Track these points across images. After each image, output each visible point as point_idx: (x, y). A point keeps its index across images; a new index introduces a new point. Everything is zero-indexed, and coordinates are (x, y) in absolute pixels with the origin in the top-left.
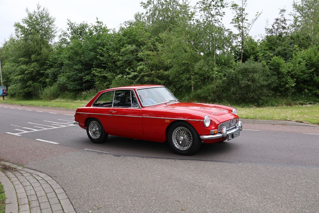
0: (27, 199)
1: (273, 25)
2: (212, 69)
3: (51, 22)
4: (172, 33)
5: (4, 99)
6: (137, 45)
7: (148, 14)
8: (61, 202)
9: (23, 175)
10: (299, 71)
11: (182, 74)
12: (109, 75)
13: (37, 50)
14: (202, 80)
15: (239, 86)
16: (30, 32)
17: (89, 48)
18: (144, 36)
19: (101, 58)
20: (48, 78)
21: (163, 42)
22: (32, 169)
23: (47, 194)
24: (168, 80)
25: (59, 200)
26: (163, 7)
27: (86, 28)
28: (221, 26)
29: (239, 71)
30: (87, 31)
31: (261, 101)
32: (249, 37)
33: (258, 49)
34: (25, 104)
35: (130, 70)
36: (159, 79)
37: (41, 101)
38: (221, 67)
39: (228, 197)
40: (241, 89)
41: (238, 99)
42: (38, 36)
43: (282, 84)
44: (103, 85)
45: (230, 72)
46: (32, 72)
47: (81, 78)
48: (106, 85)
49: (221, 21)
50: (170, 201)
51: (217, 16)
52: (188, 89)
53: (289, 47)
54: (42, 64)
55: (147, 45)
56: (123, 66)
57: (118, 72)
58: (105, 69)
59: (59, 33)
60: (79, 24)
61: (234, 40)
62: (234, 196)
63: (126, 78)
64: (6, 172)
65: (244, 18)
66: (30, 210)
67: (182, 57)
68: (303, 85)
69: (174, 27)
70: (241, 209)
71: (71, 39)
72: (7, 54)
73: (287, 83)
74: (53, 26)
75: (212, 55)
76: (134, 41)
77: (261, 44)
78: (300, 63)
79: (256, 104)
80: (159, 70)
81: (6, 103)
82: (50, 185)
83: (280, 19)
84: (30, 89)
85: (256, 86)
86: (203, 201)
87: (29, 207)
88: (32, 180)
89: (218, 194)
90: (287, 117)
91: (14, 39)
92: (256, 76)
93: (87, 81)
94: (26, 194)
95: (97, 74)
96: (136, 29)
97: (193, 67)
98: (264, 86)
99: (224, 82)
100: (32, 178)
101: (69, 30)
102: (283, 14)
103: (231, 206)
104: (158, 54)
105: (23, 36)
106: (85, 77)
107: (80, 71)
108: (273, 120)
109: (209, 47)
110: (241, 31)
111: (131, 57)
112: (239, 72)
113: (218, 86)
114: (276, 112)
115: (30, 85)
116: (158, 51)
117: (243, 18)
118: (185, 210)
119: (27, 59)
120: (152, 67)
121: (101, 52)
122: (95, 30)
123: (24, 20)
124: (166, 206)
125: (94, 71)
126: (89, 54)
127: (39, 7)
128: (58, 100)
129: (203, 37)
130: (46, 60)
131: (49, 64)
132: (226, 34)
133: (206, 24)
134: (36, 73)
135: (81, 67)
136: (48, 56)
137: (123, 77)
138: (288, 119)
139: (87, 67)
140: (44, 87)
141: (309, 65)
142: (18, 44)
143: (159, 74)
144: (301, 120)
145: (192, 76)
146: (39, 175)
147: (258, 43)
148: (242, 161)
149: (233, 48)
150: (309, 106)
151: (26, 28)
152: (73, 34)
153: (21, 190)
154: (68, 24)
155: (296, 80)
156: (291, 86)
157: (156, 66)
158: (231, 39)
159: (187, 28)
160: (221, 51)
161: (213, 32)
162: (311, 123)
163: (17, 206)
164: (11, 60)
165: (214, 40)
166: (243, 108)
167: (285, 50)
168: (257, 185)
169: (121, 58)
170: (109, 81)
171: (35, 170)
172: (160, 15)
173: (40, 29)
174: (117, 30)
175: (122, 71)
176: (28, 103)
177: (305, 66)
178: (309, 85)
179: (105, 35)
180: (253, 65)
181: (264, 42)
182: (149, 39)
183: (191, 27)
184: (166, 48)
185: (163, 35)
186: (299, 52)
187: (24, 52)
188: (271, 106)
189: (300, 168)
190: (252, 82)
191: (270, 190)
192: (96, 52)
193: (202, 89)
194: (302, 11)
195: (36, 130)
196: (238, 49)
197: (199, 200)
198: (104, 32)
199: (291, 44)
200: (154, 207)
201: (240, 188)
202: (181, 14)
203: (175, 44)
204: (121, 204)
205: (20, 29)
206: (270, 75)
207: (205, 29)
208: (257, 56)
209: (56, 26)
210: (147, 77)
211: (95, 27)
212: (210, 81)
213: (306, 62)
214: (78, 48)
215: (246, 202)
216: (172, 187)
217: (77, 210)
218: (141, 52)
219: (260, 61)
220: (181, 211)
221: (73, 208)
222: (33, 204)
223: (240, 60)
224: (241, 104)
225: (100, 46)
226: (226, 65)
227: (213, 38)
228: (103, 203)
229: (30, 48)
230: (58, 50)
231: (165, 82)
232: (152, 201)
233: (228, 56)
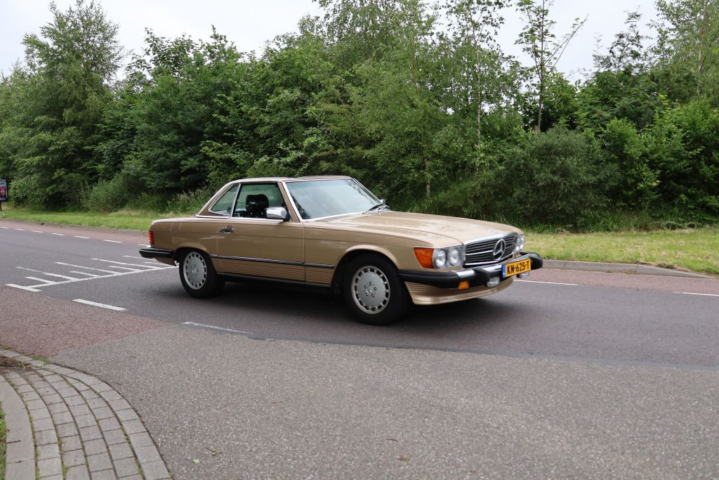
0: (55, 433)
1: (612, 48)
2: (472, 146)
3: (108, 35)
4: (383, 63)
6: (303, 90)
7: (331, 20)
8: (132, 440)
9: (45, 380)
10: (667, 154)
11: (403, 156)
12: (239, 156)
13: (75, 98)
14: (450, 171)
15: (531, 185)
16: (60, 57)
17: (196, 94)
18: (320, 70)
19: (223, 119)
20: (101, 163)
21: (361, 84)
22: (65, 367)
23: (99, 421)
24: (374, 169)
25: (126, 435)
26: (363, 5)
27: (188, 50)
28: (494, 49)
29: (534, 152)
30: (191, 55)
31: (581, 220)
32: (557, 74)
33: (576, 101)
34: (50, 220)
35: (287, 146)
36: (353, 168)
37: (86, 214)
38: (492, 141)
39: (504, 431)
40: (538, 191)
41: (530, 214)
42: (79, 67)
43: (630, 181)
45: (513, 153)
46: (64, 149)
47: (177, 164)
49: (494, 37)
50: (375, 438)
51: (486, 25)
52: (418, 190)
53: (647, 98)
54: (87, 130)
55: (326, 90)
56: (271, 137)
57: (261, 150)
58: (230, 144)
59: (127, 61)
60: (173, 40)
61: (522, 81)
62: (518, 429)
63: (279, 163)
64: (7, 372)
65: (547, 30)
66: (62, 458)
67: (403, 119)
68: (675, 184)
69: (387, 50)
70: (532, 457)
71: (155, 74)
72: (8, 107)
73: (641, 181)
74: (112, 45)
75: (472, 114)
76: (297, 81)
77: (583, 91)
78: (669, 135)
79: (571, 225)
80: (353, 146)
81: (5, 217)
82: (106, 402)
83: (628, 35)
84: (62, 187)
85: (571, 186)
86: (449, 440)
87: (60, 450)
88: (67, 392)
89: (481, 425)
90: (640, 257)
91: (23, 73)
92: (571, 162)
93: (191, 171)
94: (53, 421)
95: (212, 154)
96: (301, 53)
97: (429, 142)
98: (588, 185)
99: (498, 175)
100: (66, 385)
101: (149, 54)
102: (634, 24)
103: (510, 450)
104: (350, 110)
105: (44, 65)
106: (186, 162)
107: (175, 146)
108: (607, 262)
109: (467, 97)
110: (539, 60)
111: (291, 116)
112: (532, 153)
113: (486, 183)
114: (614, 244)
115: (60, 177)
116: (351, 103)
117: (544, 31)
118: (409, 460)
119: (54, 119)
120: (338, 140)
121: (223, 105)
122: (209, 53)
123: (46, 30)
124: (366, 450)
125: (206, 148)
126: (194, 109)
128: (123, 212)
129: (453, 74)
130: (96, 121)
131: (104, 130)
132: (506, 67)
133: (461, 43)
134: (74, 151)
135: (176, 137)
136: (101, 112)
137: (270, 161)
138: (642, 261)
139: (189, 139)
140: (93, 181)
141: (691, 140)
142: (34, 83)
143: (353, 157)
144: (670, 263)
145: (428, 160)
146: (82, 380)
147: (578, 88)
148: (538, 353)
149: (520, 100)
150: (688, 231)
151: (52, 49)
152: (158, 64)
153: (40, 413)
154: (147, 39)
155: (661, 173)
156: (648, 186)
157: (347, 136)
158: (516, 77)
159: (417, 54)
160: (493, 105)
161: (475, 62)
162: (693, 270)
163: (33, 447)
164: (17, 121)
165: (478, 79)
166: (540, 235)
167: (637, 104)
168: (569, 405)
169: (267, 119)
170: (239, 170)
171: (71, 368)
172: (356, 23)
173: (84, 51)
174: (259, 56)
175: (270, 147)
176: (55, 219)
177: (682, 142)
178: (689, 186)
179: (230, 65)
180: (564, 138)
181: (591, 85)
182: (331, 77)
183: (426, 50)
184: (369, 96)
185: (363, 68)
186: (669, 110)
187: (48, 103)
188: (604, 231)
189: (666, 368)
190: (562, 176)
191: (597, 418)
192: (211, 104)
193: (449, 191)
194: (677, 16)
195: (74, 280)
196: (531, 101)
197: (440, 437)
198: (228, 58)
199: (651, 91)
201: (532, 411)
202: (404, 20)
203: (390, 88)
204: (265, 444)
205: (36, 51)
206: (602, 161)
207: (459, 54)
208: (575, 118)
209: (120, 44)
210: (327, 162)
211: (209, 48)
212: (467, 173)
213: (683, 132)
214: (169, 95)
215: (544, 443)
216: (381, 408)
217: (166, 457)
218: (313, 105)
219: (581, 129)
220: (399, 462)
221: (157, 453)
222: (67, 445)
223: (536, 127)
224: (536, 224)
225: (221, 91)
226: (505, 138)
227: (477, 76)
228: (225, 442)
229: (60, 93)
230: (124, 98)
231: (366, 174)
232: (335, 439)
233: (508, 118)
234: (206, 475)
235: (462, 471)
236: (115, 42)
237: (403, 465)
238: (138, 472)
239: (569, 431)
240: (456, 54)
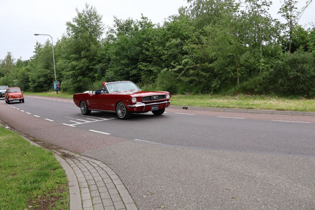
0: (86, 183)
2: (258, 60)
3: (98, 20)
4: (217, 25)
5: (57, 93)
6: (181, 39)
7: (193, 8)
8: (117, 187)
9: (80, 162)
11: (227, 66)
12: (154, 69)
13: (86, 47)
14: (248, 72)
15: (287, 77)
16: (80, 30)
17: (135, 43)
18: (189, 30)
19: (147, 53)
20: (97, 73)
21: (207, 35)
22: (88, 157)
23: (104, 179)
24: (213, 72)
25: (114, 185)
27: (131, 24)
28: (267, 16)
29: (287, 62)
30: (133, 26)
31: (311, 93)
32: (298, 26)
33: (308, 38)
35: (175, 63)
36: (204, 72)
38: (267, 58)
40: (290, 80)
41: (286, 91)
42: (87, 34)
44: (149, 79)
45: (277, 63)
46: (82, 68)
47: (128, 73)
48: (152, 79)
49: (268, 11)
50: (220, 189)
51: (264, 6)
52: (234, 81)
54: (90, 59)
55: (191, 39)
56: (168, 60)
57: (164, 66)
58: (150, 63)
59: (106, 30)
60: (125, 20)
61: (281, 30)
63: (172, 71)
64: (66, 159)
66: (90, 193)
67: (226, 50)
69: (218, 20)
70: (293, 199)
71: (118, 35)
72: (60, 52)
74: (100, 24)
75: (258, 46)
76: (179, 35)
77: (311, 33)
79: (306, 96)
80: (204, 63)
81: (59, 97)
82: (106, 172)
84: (81, 84)
85: (306, 77)
87: (89, 190)
88: (89, 167)
91: (66, 37)
92: (306, 66)
93: (134, 76)
94: (85, 179)
95: (142, 68)
96: (180, 23)
97: (239, 60)
98: (314, 77)
99: (271, 74)
100: (89, 164)
101: (115, 27)
104: (203, 47)
105: (73, 34)
106: (132, 72)
107: (127, 65)
109: (255, 39)
110: (289, 20)
111: (176, 51)
112: (287, 63)
113: (265, 77)
115: (80, 80)
116: (203, 44)
117: (292, 6)
118: (236, 198)
119: (78, 56)
120: (197, 60)
121: (147, 47)
122: (140, 25)
123: (74, 19)
124: (217, 194)
125: (140, 66)
126: (134, 49)
127: (87, 6)
129: (249, 29)
131: (97, 60)
132: (273, 24)
133: (252, 15)
134: (86, 69)
135: (127, 61)
136: (96, 52)
137: (168, 70)
139: (133, 62)
140: (93, 81)
142: (70, 41)
143: (204, 67)
145: (238, 67)
146: (95, 162)
147: (309, 32)
148: (293, 153)
149: (280, 39)
151: (77, 27)
152: (119, 31)
153: (80, 175)
154: (115, 21)
157: (201, 58)
158: (278, 29)
159: (231, 21)
160: (267, 42)
161: (259, 23)
163: (79, 188)
164: (64, 57)
165: (260, 31)
166: (291, 100)
168: (309, 177)
169: (166, 52)
170: (154, 74)
171: (90, 158)
172: (204, 8)
173: (89, 27)
174: (161, 25)
175: (167, 64)
179: (149, 30)
180: (302, 55)
182: (194, 33)
183: (236, 19)
184: (210, 41)
185: (208, 28)
187: (75, 49)
190: (301, 73)
192: (142, 47)
193: (248, 81)
195: (88, 122)
196: (285, 39)
198: (148, 27)
200: (205, 194)
202: (225, 6)
203: (220, 36)
204: (173, 190)
205: (70, 28)
208: (307, 46)
209: (103, 23)
210: (192, 70)
211: (140, 23)
212: (256, 73)
214: (124, 44)
216: (222, 176)
217: (132, 195)
218: (186, 45)
219: (311, 51)
220: (232, 199)
221: (128, 193)
222: (92, 188)
223: (289, 51)
224: (289, 95)
225: (146, 41)
226: (273, 57)
227: (260, 29)
228: (155, 189)
229: (80, 45)
230: (105, 46)
231: (210, 75)
232: (202, 189)
233: (275, 47)
234: (149, 202)
235: (260, 204)
236: (101, 22)
237: (233, 201)
238: (121, 200)
239: (310, 189)
240: (250, 20)
